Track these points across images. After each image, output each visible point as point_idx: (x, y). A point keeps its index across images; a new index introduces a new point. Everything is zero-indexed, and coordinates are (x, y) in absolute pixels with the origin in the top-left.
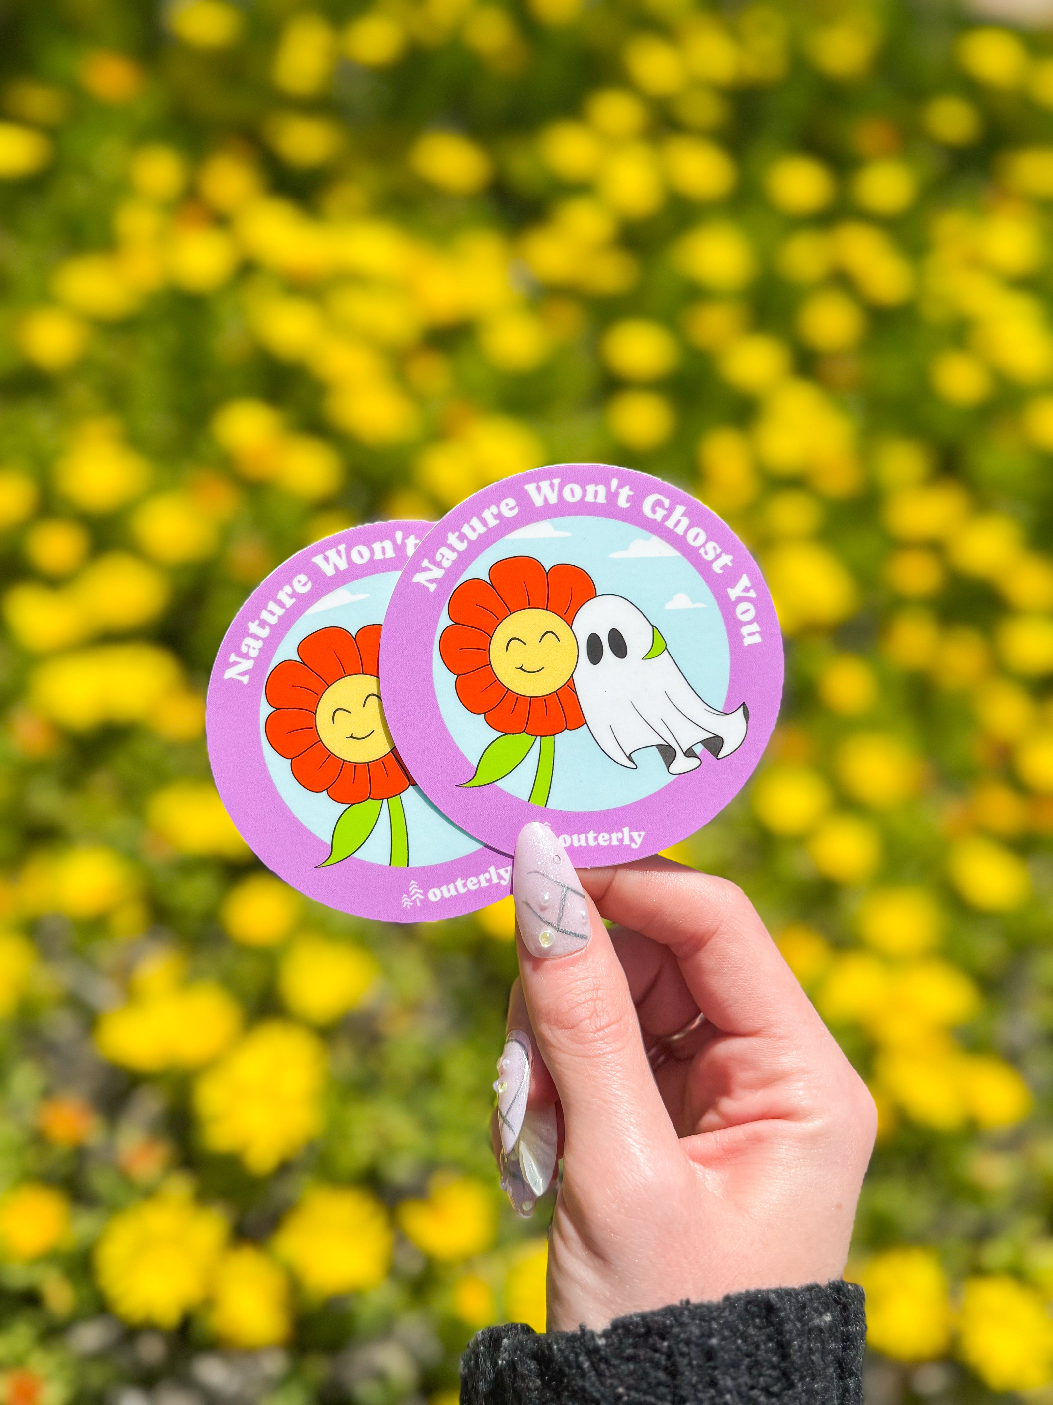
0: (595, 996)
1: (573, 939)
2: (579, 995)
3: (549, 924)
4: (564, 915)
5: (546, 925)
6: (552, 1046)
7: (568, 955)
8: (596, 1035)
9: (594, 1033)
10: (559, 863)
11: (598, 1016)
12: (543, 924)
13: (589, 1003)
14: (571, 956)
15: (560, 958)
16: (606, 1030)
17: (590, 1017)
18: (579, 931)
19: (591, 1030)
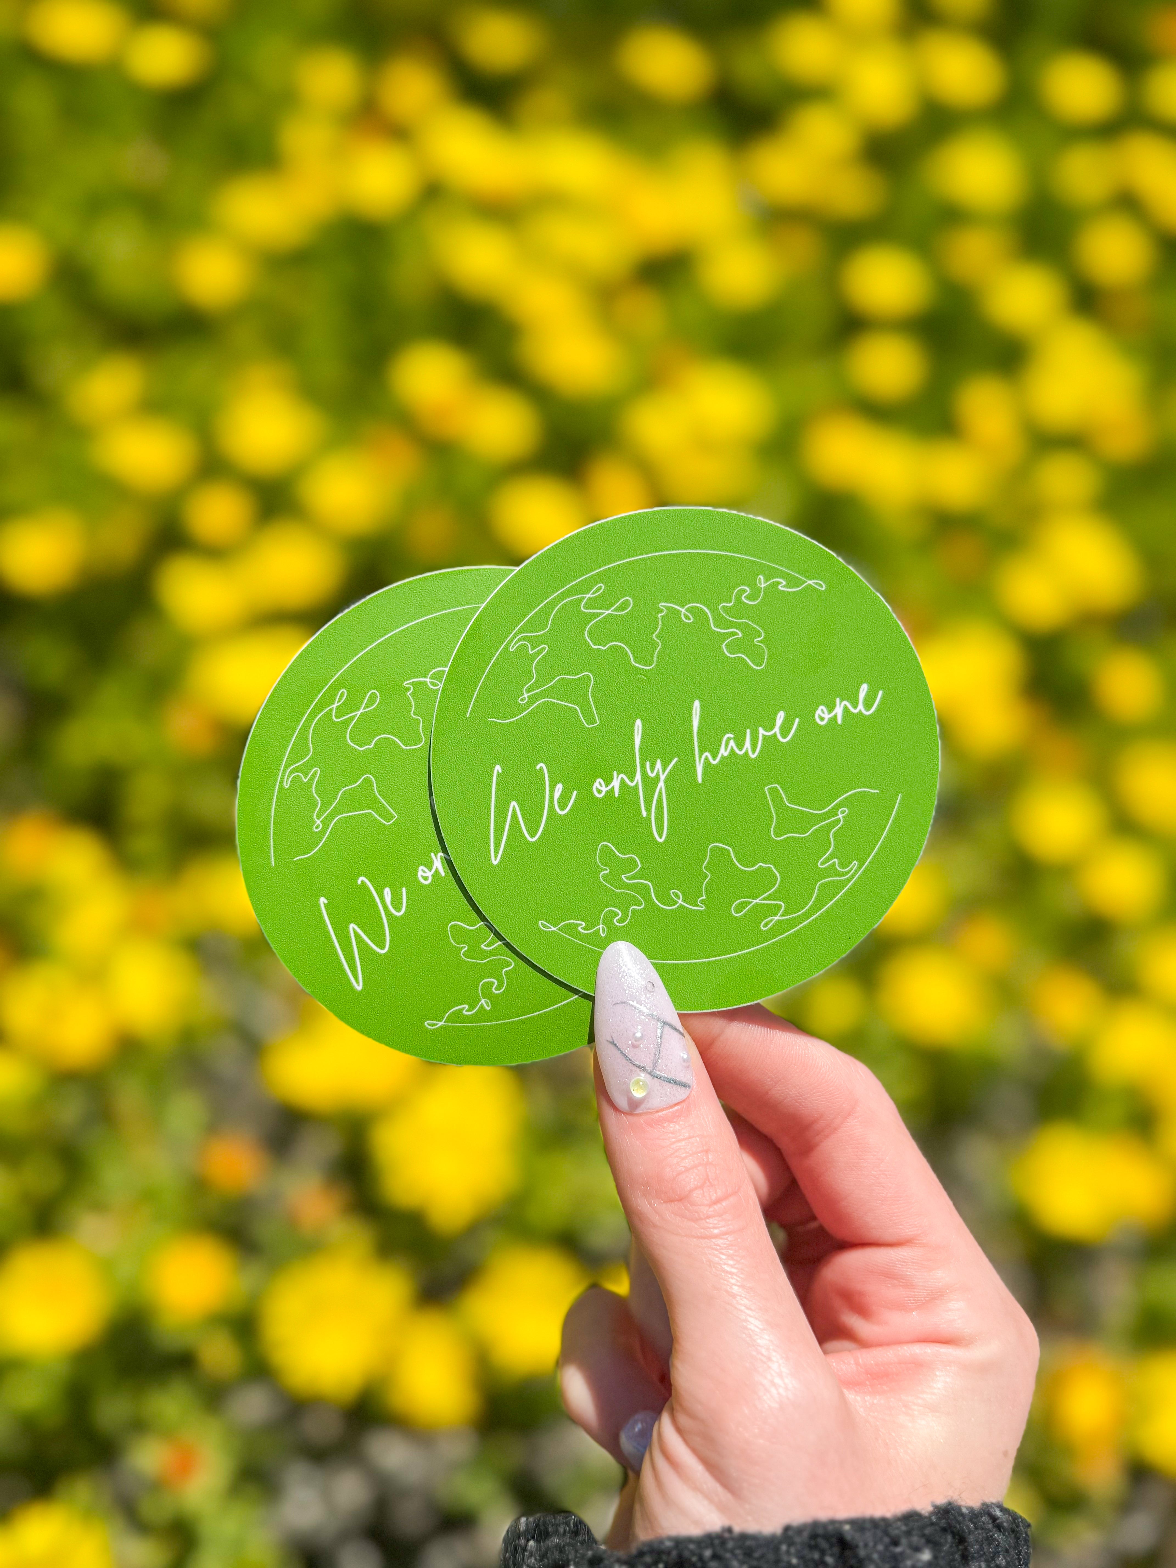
0: (705, 1160)
1: (672, 1087)
2: (686, 1158)
3: (644, 1069)
4: (661, 1056)
5: (638, 1070)
6: (655, 1226)
7: (667, 1108)
8: (711, 1209)
9: (710, 1206)
10: (653, 992)
11: (711, 1185)
12: (634, 1068)
13: (699, 1168)
14: (671, 1110)
15: (657, 1112)
16: (724, 1204)
17: (701, 1187)
18: (681, 1077)
19: (706, 1202)
